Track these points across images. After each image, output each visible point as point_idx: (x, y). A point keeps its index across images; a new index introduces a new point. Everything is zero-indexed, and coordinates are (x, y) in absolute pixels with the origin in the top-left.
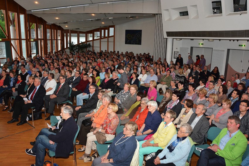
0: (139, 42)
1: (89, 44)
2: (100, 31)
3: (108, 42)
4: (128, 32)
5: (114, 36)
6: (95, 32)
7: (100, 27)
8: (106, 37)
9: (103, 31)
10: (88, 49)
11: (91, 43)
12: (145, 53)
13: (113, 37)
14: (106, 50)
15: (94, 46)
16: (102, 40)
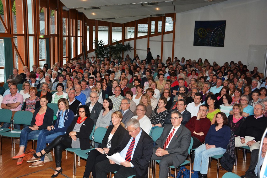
0: (220, 43)
1: (129, 45)
2: (148, 22)
3: (162, 41)
4: (199, 24)
5: (173, 32)
6: (139, 25)
7: (151, 16)
8: (160, 34)
9: (153, 23)
10: (126, 53)
11: (132, 43)
12: (232, 62)
13: (172, 34)
14: (158, 56)
15: (137, 48)
16: (151, 38)
